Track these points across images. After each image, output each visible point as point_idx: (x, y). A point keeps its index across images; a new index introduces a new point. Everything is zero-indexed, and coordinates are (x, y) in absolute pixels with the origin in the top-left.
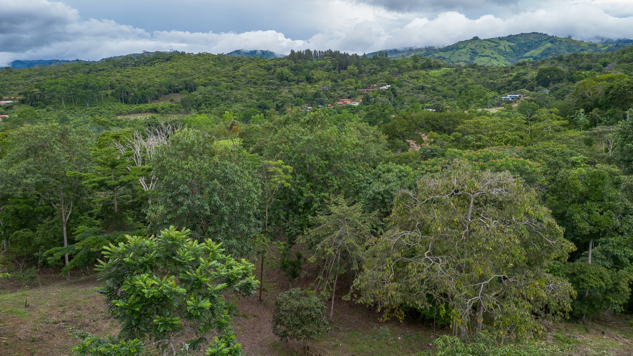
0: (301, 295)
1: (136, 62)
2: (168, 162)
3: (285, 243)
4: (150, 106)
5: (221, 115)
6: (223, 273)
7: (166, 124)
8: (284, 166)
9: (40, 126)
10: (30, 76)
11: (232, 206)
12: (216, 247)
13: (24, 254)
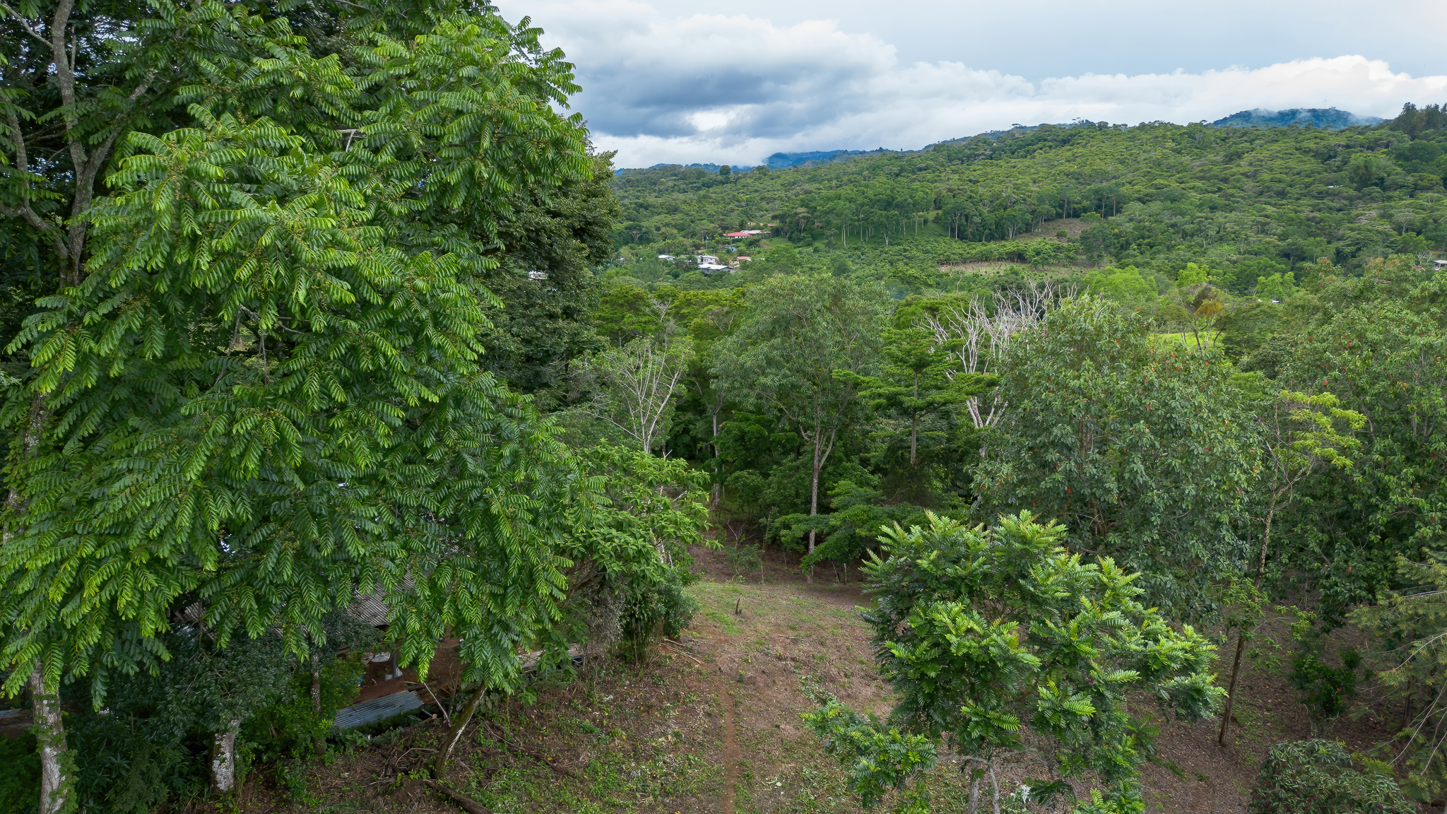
0: (1344, 764)
1: (994, 150)
2: (1035, 368)
3: (1313, 615)
4: (1010, 246)
5: (1174, 272)
6: (1133, 647)
7: (1041, 287)
8: (1338, 412)
9: (800, 278)
10: (794, 183)
11: (1175, 493)
12: (1123, 580)
13: (744, 517)
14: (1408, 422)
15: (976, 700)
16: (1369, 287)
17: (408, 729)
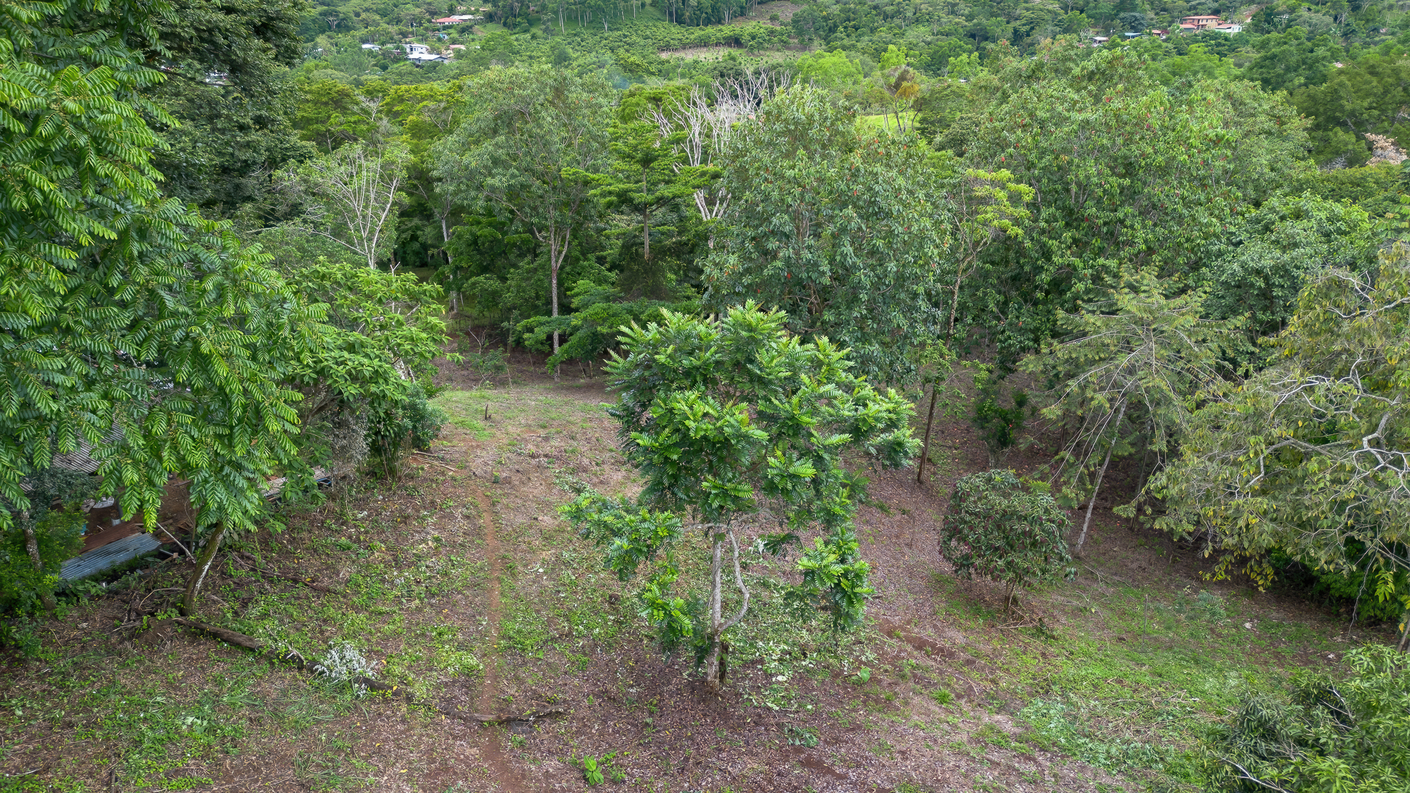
0: (1014, 487)
2: (755, 159)
3: (990, 366)
4: (727, 30)
5: (877, 54)
6: (846, 413)
7: (757, 73)
8: (1012, 186)
9: (520, 69)
11: (879, 271)
12: (836, 356)
13: (486, 322)
14: (1068, 191)
15: (715, 475)
16: (1040, 66)
17: (147, 571)
